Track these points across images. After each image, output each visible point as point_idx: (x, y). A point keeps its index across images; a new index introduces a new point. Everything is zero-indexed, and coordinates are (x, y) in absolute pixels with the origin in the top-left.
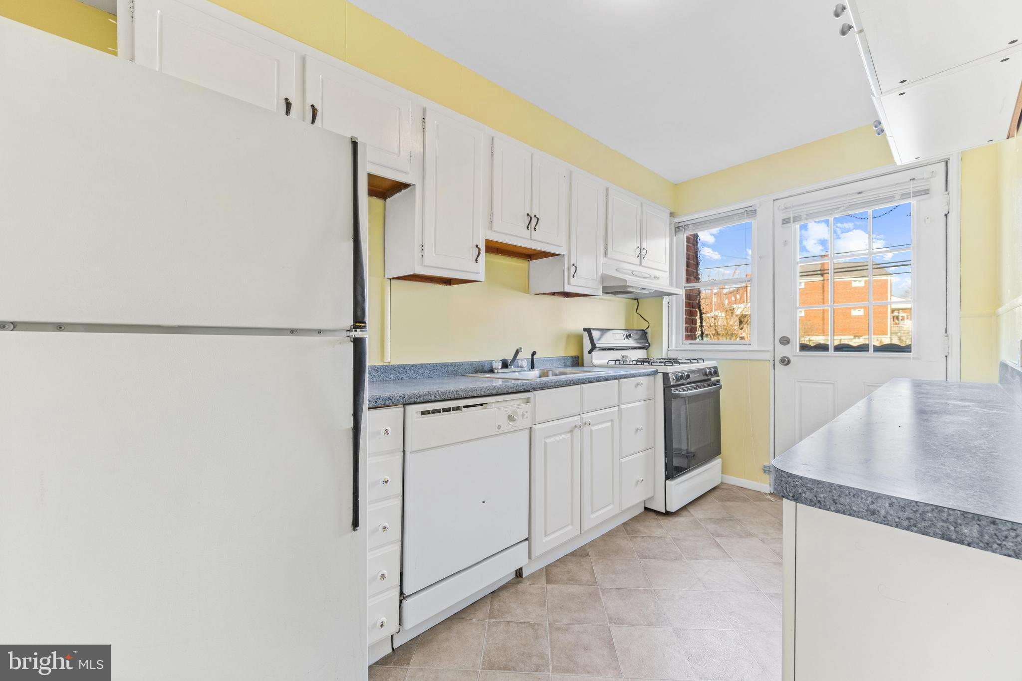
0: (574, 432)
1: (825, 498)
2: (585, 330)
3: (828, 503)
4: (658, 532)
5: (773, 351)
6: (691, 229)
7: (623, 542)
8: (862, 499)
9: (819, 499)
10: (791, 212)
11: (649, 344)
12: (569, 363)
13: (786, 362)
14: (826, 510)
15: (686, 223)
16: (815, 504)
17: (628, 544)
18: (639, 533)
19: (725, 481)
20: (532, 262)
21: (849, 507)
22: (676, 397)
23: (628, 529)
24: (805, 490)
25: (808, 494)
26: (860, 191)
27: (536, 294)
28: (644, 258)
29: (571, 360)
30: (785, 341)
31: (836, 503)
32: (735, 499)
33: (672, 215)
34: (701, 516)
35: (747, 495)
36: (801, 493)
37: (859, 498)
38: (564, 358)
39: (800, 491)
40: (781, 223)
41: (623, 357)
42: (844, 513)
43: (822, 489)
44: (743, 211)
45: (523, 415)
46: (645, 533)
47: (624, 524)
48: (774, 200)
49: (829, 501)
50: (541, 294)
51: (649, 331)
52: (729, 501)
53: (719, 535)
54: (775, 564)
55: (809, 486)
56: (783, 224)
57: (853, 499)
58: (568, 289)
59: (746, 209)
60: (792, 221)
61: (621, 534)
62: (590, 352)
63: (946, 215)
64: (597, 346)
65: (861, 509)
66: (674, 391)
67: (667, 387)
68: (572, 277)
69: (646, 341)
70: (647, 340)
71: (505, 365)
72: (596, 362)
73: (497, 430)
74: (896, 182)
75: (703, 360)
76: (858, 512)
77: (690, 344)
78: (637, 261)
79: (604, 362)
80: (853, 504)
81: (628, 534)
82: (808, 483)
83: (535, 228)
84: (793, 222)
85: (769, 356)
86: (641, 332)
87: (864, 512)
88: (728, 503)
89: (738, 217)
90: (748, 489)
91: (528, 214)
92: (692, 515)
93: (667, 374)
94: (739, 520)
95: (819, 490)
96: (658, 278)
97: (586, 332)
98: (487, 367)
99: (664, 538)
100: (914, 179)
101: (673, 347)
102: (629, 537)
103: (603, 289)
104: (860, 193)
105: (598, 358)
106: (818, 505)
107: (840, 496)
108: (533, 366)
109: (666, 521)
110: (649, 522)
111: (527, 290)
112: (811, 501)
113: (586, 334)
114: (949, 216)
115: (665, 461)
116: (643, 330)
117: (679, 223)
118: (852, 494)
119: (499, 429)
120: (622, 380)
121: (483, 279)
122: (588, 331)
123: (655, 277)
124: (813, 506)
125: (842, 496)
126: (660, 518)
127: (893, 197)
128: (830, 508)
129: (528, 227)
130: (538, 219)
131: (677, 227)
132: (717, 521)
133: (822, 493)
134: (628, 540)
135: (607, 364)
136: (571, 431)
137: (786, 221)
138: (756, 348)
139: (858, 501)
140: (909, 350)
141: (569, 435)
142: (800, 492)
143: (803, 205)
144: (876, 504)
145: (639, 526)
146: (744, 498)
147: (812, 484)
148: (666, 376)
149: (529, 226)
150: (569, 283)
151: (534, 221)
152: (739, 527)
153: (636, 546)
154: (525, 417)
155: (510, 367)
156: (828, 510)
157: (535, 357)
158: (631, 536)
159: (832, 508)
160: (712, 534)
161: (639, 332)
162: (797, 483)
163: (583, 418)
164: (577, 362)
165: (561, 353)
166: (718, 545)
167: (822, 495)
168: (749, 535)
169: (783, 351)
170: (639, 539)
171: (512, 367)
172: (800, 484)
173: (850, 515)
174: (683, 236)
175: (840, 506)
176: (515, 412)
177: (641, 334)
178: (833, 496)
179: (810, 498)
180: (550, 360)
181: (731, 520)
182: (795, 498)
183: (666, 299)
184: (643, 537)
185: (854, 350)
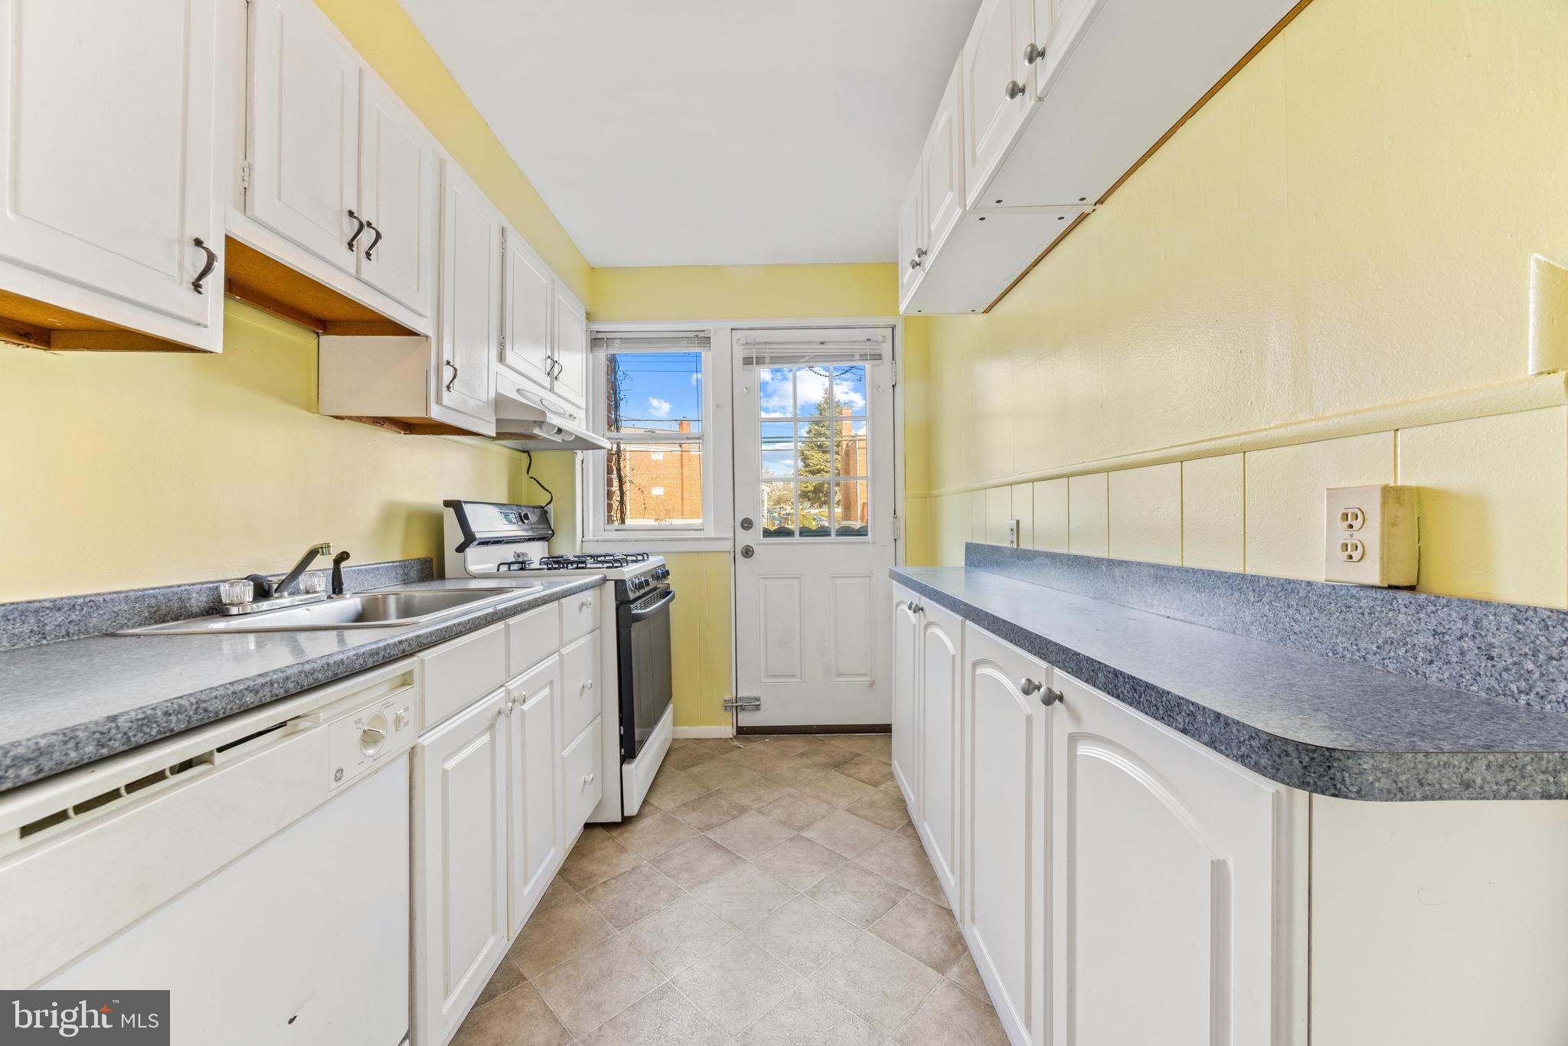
0: (497, 725)
1: (1407, 780)
2: (447, 504)
3: (1412, 788)
4: (626, 862)
5: (733, 538)
6: (617, 346)
7: (577, 913)
8: (1454, 768)
9: (1400, 785)
10: (754, 350)
11: (553, 530)
12: (414, 574)
13: (748, 552)
14: (1410, 800)
15: (610, 335)
16: (1395, 795)
17: (586, 911)
18: (595, 879)
19: (678, 736)
20: (326, 339)
21: (1438, 785)
22: (638, 618)
23: (573, 879)
24: (1379, 774)
25: (1384, 780)
26: (822, 340)
27: (336, 417)
28: (556, 378)
29: (417, 567)
30: (747, 524)
31: (1422, 785)
32: (697, 760)
33: (589, 317)
34: (671, 805)
35: (710, 749)
36: (1372, 783)
37: (1451, 767)
38: (404, 564)
39: (1371, 778)
40: (742, 363)
41: (518, 556)
42: (1432, 798)
43: (1404, 767)
44: (692, 335)
45: (398, 720)
46: (605, 873)
47: (563, 872)
48: (732, 329)
49: (1414, 784)
50: (350, 418)
51: (551, 508)
52: (693, 766)
53: (709, 827)
54: (791, 840)
55: (1384, 766)
56: (744, 364)
57: (1444, 771)
58: (437, 414)
59: (696, 334)
60: (755, 363)
61: (565, 895)
62: (461, 549)
63: (893, 386)
64: (478, 536)
65: (1454, 785)
66: (637, 610)
67: (623, 603)
68: (445, 389)
69: (547, 526)
70: (548, 522)
71: (262, 591)
72: (473, 568)
73: (334, 785)
74: (855, 339)
75: (648, 555)
76: (1450, 790)
77: (616, 530)
78: (546, 381)
79: (490, 567)
80: (1443, 779)
81: (578, 891)
82: (1383, 762)
83: (368, 255)
84: (757, 364)
85: (728, 546)
86: (539, 510)
87: (1456, 788)
88: (693, 768)
89: (685, 342)
90: (706, 740)
91: (351, 214)
92: (657, 808)
93: (623, 582)
94: (718, 791)
95: (1399, 770)
96: (575, 418)
97: (451, 510)
98: (197, 601)
99: (638, 868)
100: (869, 340)
101: (589, 536)
102: (582, 895)
103: (497, 422)
104: (822, 343)
105: (479, 560)
106: (1399, 795)
107: (1427, 772)
108: (337, 588)
109: (627, 835)
110: (602, 849)
111: (313, 403)
112: (1389, 791)
113: (450, 515)
114: (896, 388)
115: (620, 732)
116: (542, 507)
117: (597, 332)
118: (1442, 763)
119: (337, 779)
120: (563, 601)
121: (217, 346)
122: (456, 506)
123: (570, 415)
124: (1392, 801)
125: (1431, 770)
126: (615, 833)
127: (853, 356)
128: (1415, 795)
129: (350, 245)
130: (378, 236)
131: (594, 339)
132: (693, 805)
133: (1404, 773)
134: (582, 903)
135: (496, 571)
136: (492, 726)
137: (748, 361)
138: (712, 535)
139: (1449, 773)
140: (865, 533)
141: (486, 738)
142: (1370, 781)
143: (766, 343)
144: (1471, 770)
145: (590, 866)
146: (708, 754)
147: (1389, 763)
148: (620, 584)
149: (355, 243)
150: (439, 401)
151: (367, 237)
152: (724, 802)
153: (603, 908)
154: (402, 725)
155: (276, 595)
156: (1412, 800)
157: (343, 564)
158: (584, 891)
159: (1418, 796)
160: (699, 829)
161: (536, 510)
162: (1365, 766)
163: (509, 690)
164: (431, 569)
165: (396, 555)
166: (718, 846)
167: (1403, 778)
168: (742, 810)
169: (745, 538)
170: (600, 891)
171: (286, 594)
172: (1371, 767)
173: (1440, 798)
174: (602, 355)
175: (1427, 788)
176: (379, 718)
177: (539, 514)
178: (1418, 774)
179: (1388, 786)
180: (373, 571)
181: (710, 795)
182: (1363, 793)
183: (580, 455)
184: (604, 883)
185: (815, 534)
